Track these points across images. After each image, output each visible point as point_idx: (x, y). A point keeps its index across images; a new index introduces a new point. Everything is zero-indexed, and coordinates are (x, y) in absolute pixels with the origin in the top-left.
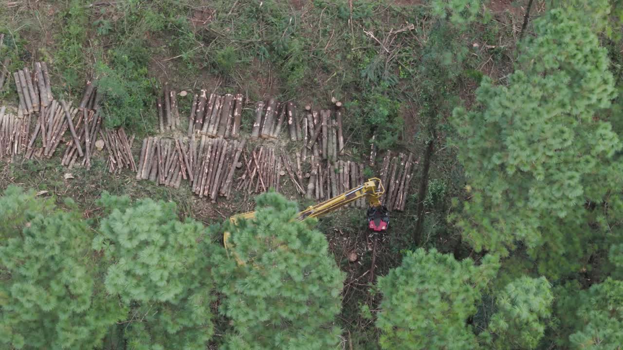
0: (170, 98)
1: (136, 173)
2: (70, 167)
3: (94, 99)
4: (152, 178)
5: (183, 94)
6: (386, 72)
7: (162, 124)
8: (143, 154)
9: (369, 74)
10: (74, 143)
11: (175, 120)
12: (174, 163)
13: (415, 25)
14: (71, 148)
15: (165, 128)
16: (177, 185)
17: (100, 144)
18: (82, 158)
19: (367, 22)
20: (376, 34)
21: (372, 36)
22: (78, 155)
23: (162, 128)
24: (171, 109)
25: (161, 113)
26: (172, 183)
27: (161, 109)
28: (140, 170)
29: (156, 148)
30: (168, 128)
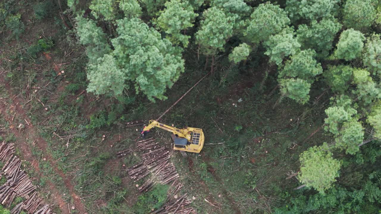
0: (143, 188)
1: (178, 178)
2: (190, 200)
3: (162, 211)
4: (176, 172)
5: (137, 186)
6: (79, 130)
7: (154, 184)
8: (169, 182)
9: (85, 134)
10: (181, 205)
11: (149, 181)
12: (165, 170)
13: (52, 133)
14: (184, 204)
15: (155, 182)
16: (172, 163)
17: (176, 197)
18: (185, 198)
19: (63, 148)
20: (66, 143)
21: (68, 143)
22: (184, 200)
23: (155, 183)
24: (146, 185)
25: (150, 188)
26: (173, 165)
27: (148, 189)
28: (176, 178)
29: (165, 179)
30: (154, 181)
